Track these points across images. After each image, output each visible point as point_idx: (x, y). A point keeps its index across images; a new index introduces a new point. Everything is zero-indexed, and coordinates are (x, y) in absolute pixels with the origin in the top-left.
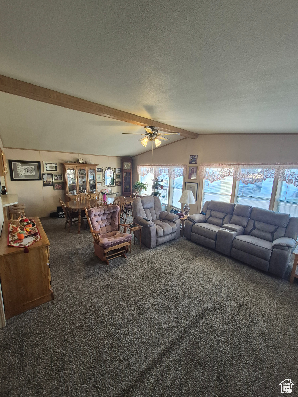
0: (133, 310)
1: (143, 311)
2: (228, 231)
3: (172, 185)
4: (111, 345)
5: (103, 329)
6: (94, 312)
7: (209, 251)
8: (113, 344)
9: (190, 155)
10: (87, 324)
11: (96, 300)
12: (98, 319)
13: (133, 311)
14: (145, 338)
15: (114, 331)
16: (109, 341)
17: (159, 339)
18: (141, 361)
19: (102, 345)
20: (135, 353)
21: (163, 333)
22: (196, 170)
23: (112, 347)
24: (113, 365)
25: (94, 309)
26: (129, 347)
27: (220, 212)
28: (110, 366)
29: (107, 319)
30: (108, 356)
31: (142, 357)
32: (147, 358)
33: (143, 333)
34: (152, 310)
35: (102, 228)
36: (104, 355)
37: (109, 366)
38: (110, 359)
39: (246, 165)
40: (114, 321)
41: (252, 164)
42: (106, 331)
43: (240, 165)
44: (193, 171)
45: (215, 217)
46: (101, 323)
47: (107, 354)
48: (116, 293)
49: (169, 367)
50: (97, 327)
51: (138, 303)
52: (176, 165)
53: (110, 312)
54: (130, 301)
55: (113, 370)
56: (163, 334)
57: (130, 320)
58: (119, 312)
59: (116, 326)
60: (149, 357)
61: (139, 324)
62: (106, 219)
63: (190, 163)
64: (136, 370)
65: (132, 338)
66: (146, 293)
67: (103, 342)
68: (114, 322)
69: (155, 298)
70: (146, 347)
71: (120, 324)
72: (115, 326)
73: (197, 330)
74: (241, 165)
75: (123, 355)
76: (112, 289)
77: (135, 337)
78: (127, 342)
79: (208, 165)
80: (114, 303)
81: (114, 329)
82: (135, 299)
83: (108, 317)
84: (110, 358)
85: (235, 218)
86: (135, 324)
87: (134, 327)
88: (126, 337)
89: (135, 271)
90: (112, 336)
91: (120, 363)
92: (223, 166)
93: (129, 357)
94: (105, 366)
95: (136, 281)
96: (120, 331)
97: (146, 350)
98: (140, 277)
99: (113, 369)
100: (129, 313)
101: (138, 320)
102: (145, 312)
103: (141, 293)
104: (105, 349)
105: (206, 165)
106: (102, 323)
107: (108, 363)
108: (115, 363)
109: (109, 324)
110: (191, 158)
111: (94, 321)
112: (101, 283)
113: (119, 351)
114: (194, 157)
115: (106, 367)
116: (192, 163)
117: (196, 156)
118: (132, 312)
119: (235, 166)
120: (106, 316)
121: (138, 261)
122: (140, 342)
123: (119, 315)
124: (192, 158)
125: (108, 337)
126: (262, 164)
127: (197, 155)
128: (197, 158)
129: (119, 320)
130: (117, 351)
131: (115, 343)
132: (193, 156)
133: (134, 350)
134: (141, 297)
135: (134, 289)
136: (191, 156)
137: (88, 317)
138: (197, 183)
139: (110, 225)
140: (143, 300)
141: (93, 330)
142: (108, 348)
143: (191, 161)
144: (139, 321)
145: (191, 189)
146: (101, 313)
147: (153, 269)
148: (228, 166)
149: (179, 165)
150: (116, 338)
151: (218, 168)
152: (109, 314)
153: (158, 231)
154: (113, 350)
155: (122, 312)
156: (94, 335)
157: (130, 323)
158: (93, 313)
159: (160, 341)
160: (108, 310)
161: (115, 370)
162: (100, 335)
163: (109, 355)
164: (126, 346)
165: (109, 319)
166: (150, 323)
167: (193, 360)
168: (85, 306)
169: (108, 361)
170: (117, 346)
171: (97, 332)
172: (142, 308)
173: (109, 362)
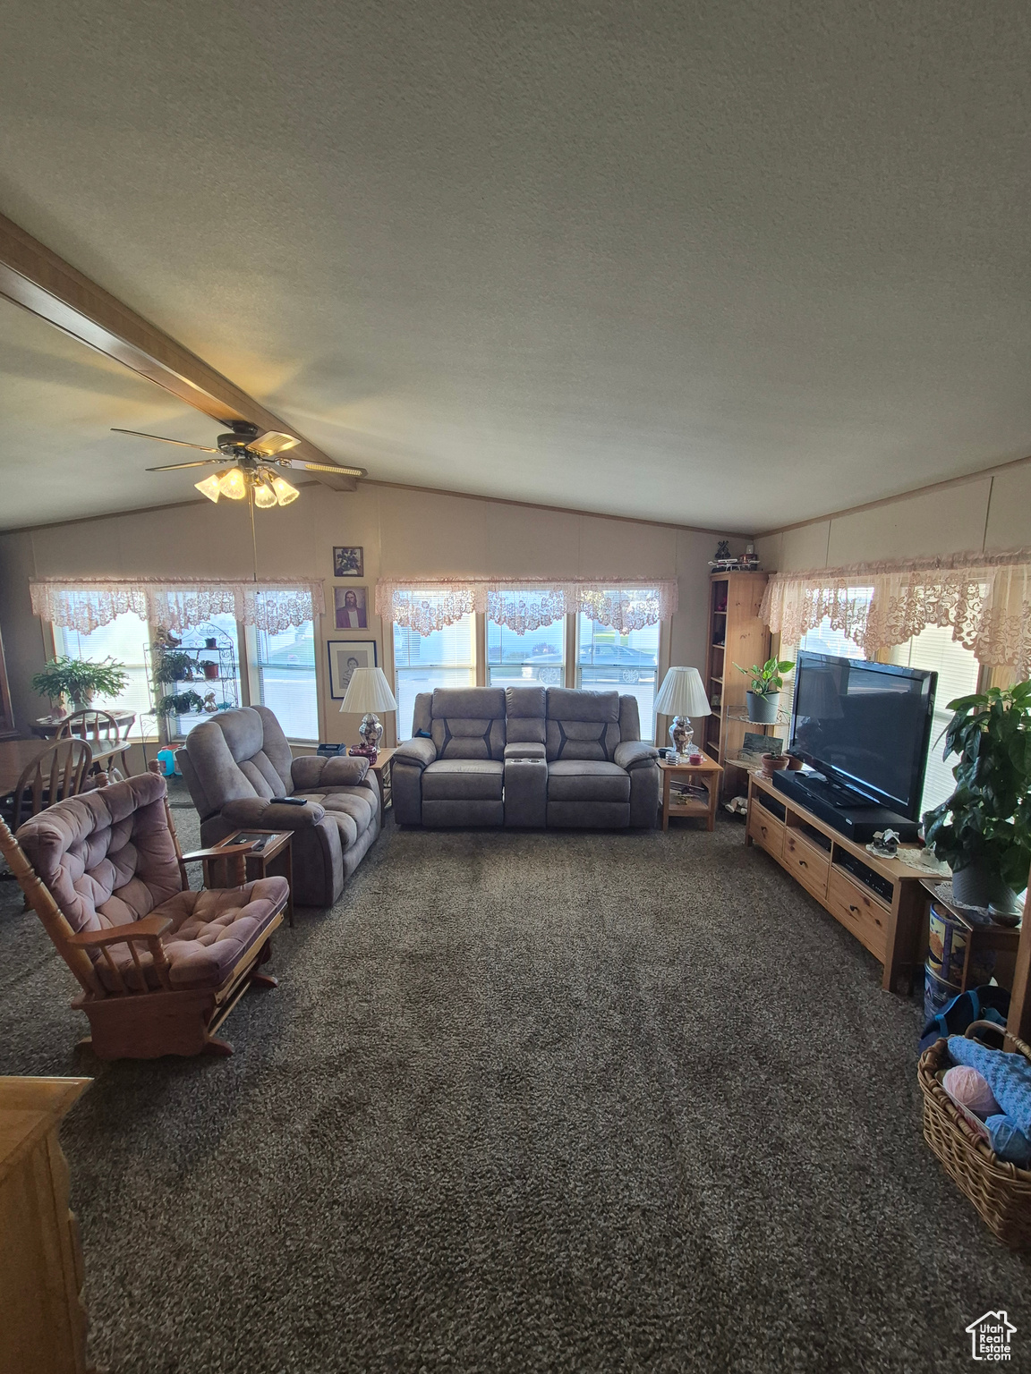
0: (498, 1099)
1: (523, 1078)
2: (526, 762)
3: (252, 657)
4: (561, 1232)
5: (488, 1228)
6: (398, 1225)
7: (491, 835)
8: (561, 1222)
9: (335, 548)
10: (419, 1279)
11: (353, 1187)
12: (437, 1224)
13: (501, 1104)
14: (601, 1128)
15: (521, 1197)
16: (545, 1231)
17: (624, 1099)
18: (652, 1176)
19: (539, 1261)
20: (624, 1178)
21: (618, 1080)
22: (364, 597)
23: (568, 1232)
24: (620, 1259)
25: (380, 1219)
26: (600, 1184)
27: (472, 718)
28: (619, 1269)
29: (461, 1195)
30: (587, 1260)
31: (646, 1167)
32: (653, 1156)
33: (584, 1122)
34: (539, 1056)
35: (105, 909)
36: (577, 1273)
37: (617, 1275)
38: (600, 1260)
39: (512, 581)
40: (489, 1175)
41: (526, 581)
42: (504, 1223)
43: (499, 581)
44: (352, 600)
45: (462, 736)
46: (461, 1222)
47: (580, 1262)
48: (390, 1109)
49: (697, 1125)
50: (467, 1246)
51: (488, 1073)
52: (277, 582)
53: (443, 1170)
54: (461, 1086)
55: (634, 1266)
56: (621, 1081)
57: (522, 1128)
58: (472, 1142)
59: (511, 1179)
60: (654, 1151)
61: (552, 1115)
62: (108, 856)
63: (338, 573)
64: (667, 1202)
65: (579, 1157)
66: (473, 1034)
67: (533, 1252)
68: (491, 1177)
69: (511, 1025)
70: (627, 1140)
71: (511, 1165)
72: (508, 1182)
73: (655, 1015)
74: (502, 581)
75: (612, 1214)
76: (358, 1108)
77: (583, 1150)
78: (581, 1180)
79: (406, 582)
80: (423, 1137)
81: (514, 1192)
82: (465, 1071)
83: (457, 1188)
84: (597, 1260)
85: (516, 725)
86: (544, 1124)
87: (552, 1132)
88: (565, 1172)
89: (366, 1001)
90: (536, 1211)
91: (628, 1234)
92: (453, 584)
93: (626, 1201)
94: (609, 1287)
95: (407, 1025)
96: (536, 1178)
97: (635, 1146)
98: (403, 1007)
99: (631, 1264)
100: (499, 1118)
101: (539, 1109)
102: (530, 1076)
103: (463, 1045)
104: (561, 1260)
105: (401, 582)
106: (464, 1221)
107: (607, 1272)
108: (619, 1249)
109: (485, 1199)
110: (339, 556)
111: (428, 1246)
112: (292, 1129)
113: (593, 1219)
114: (351, 554)
115: (614, 1287)
116: (345, 573)
117: (358, 551)
118: (500, 1106)
119: (488, 584)
120: (448, 1190)
121: (336, 968)
122: (605, 1146)
123: (479, 1151)
124: (343, 557)
125: (528, 1226)
126: (549, 581)
127: (361, 548)
128: (362, 557)
129: (498, 1159)
130: (591, 1224)
131: (563, 1217)
132: (345, 549)
133: (617, 1175)
134: (475, 1054)
135: (429, 1052)
136: (339, 552)
137: (396, 1261)
138: (374, 642)
139: (136, 881)
140: (489, 1057)
141: (464, 1265)
142: (563, 1247)
143: (338, 567)
144: (545, 1109)
145: (353, 662)
146: (423, 1201)
147: (411, 958)
148: (466, 585)
149: (290, 581)
150: (549, 1202)
151: (441, 590)
152: (451, 1176)
153: (344, 828)
154: (578, 1236)
155: (475, 1134)
156: (484, 1273)
157: (531, 1136)
158: (396, 1231)
159: (633, 1100)
160: (433, 1173)
161: (637, 1261)
162: (503, 1251)
163: (587, 1256)
164: (592, 1190)
165: (467, 1186)
166: (572, 1087)
167: (708, 1071)
168: (333, 1248)
169: (602, 1271)
170: (575, 1216)
171: (483, 1256)
172: (512, 1074)
173: (606, 1267)
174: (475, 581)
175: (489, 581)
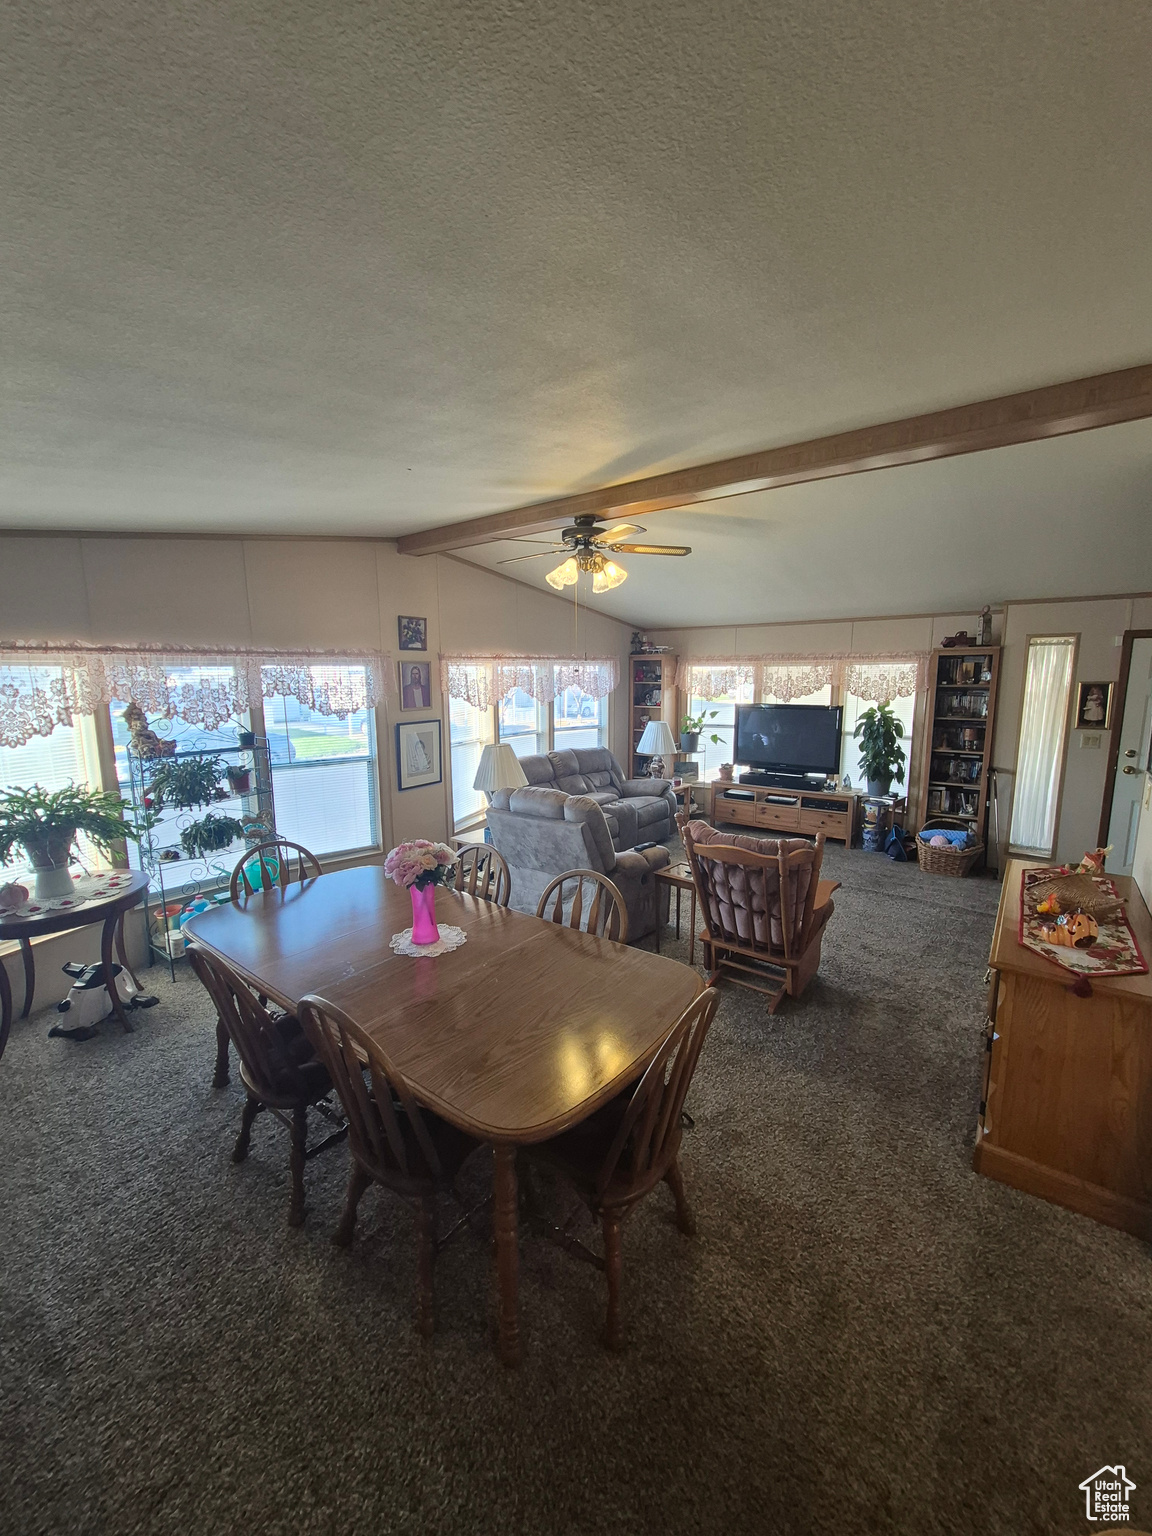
9: (401, 618)
22: (428, 673)
44: (417, 676)
63: (403, 646)
110: (405, 627)
114: (416, 625)
116: (410, 646)
117: (422, 622)
124: (408, 628)
127: (425, 620)
128: (426, 630)
132: (411, 619)
136: (405, 622)
138: (439, 721)
143: (404, 639)
174: (516, 658)
175: (525, 658)
